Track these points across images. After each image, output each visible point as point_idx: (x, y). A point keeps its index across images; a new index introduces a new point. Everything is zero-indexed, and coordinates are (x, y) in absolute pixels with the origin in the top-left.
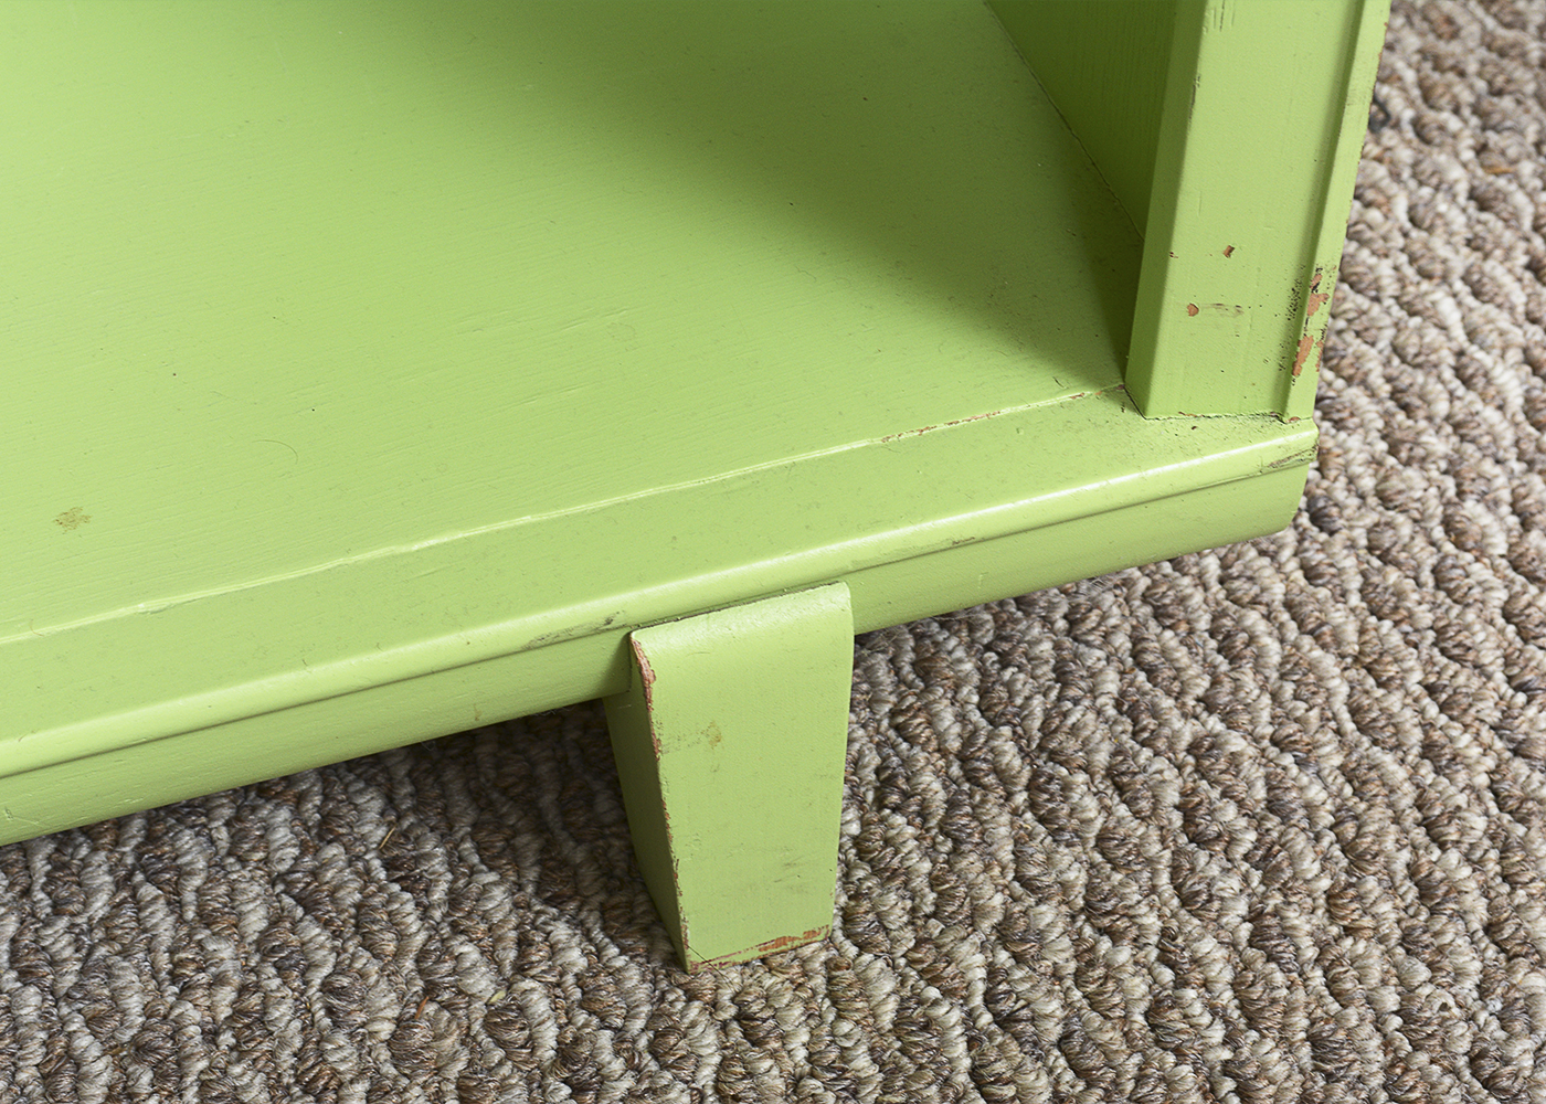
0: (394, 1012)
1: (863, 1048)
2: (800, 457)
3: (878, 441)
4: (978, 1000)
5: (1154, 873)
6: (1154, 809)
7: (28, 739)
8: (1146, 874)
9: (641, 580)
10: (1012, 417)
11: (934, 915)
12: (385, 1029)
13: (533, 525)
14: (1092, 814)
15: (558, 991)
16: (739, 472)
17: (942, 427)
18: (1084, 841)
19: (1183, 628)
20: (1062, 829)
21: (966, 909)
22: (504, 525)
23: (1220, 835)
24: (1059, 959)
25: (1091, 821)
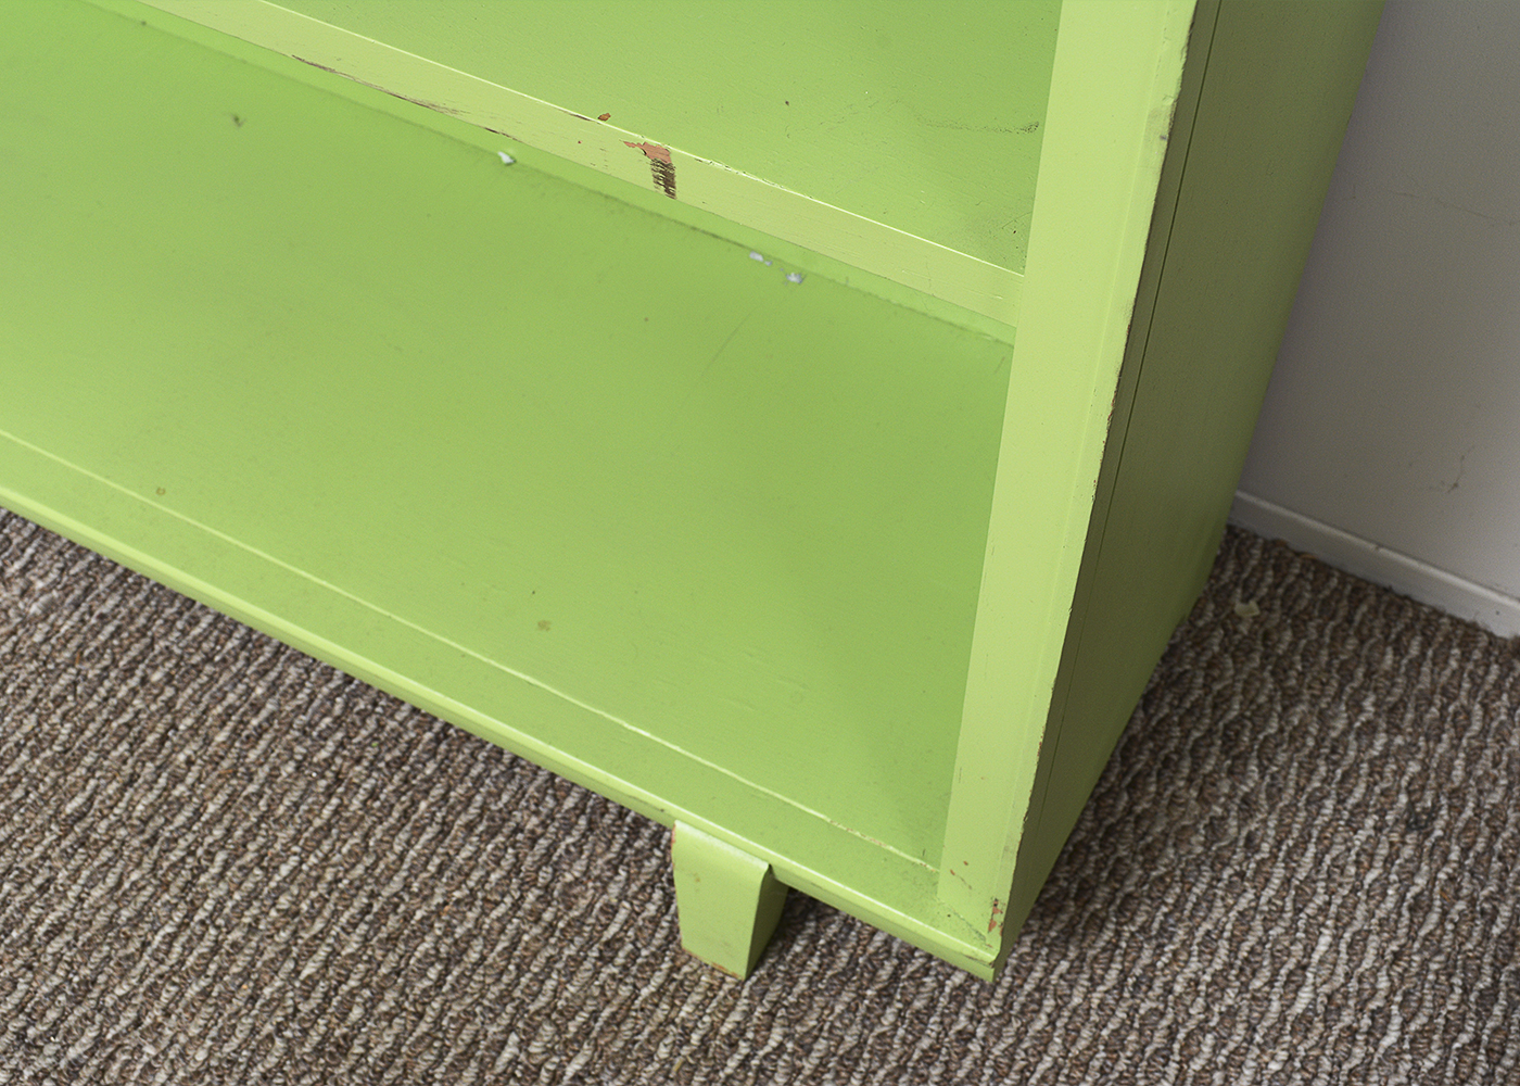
0: (577, 874)
1: (702, 1032)
2: (795, 803)
3: (829, 820)
4: (761, 1053)
5: (882, 1067)
6: (913, 1043)
7: (448, 699)
8: (877, 1064)
9: (684, 805)
10: (889, 852)
11: (786, 1007)
12: (569, 878)
13: (676, 752)
14: (885, 1023)
15: (634, 915)
16: (767, 791)
17: (858, 834)
18: (871, 1031)
19: (1018, 982)
20: (869, 1018)
21: (798, 1016)
22: (667, 744)
23: (922, 1076)
24: (807, 1065)
25: (883, 1025)
